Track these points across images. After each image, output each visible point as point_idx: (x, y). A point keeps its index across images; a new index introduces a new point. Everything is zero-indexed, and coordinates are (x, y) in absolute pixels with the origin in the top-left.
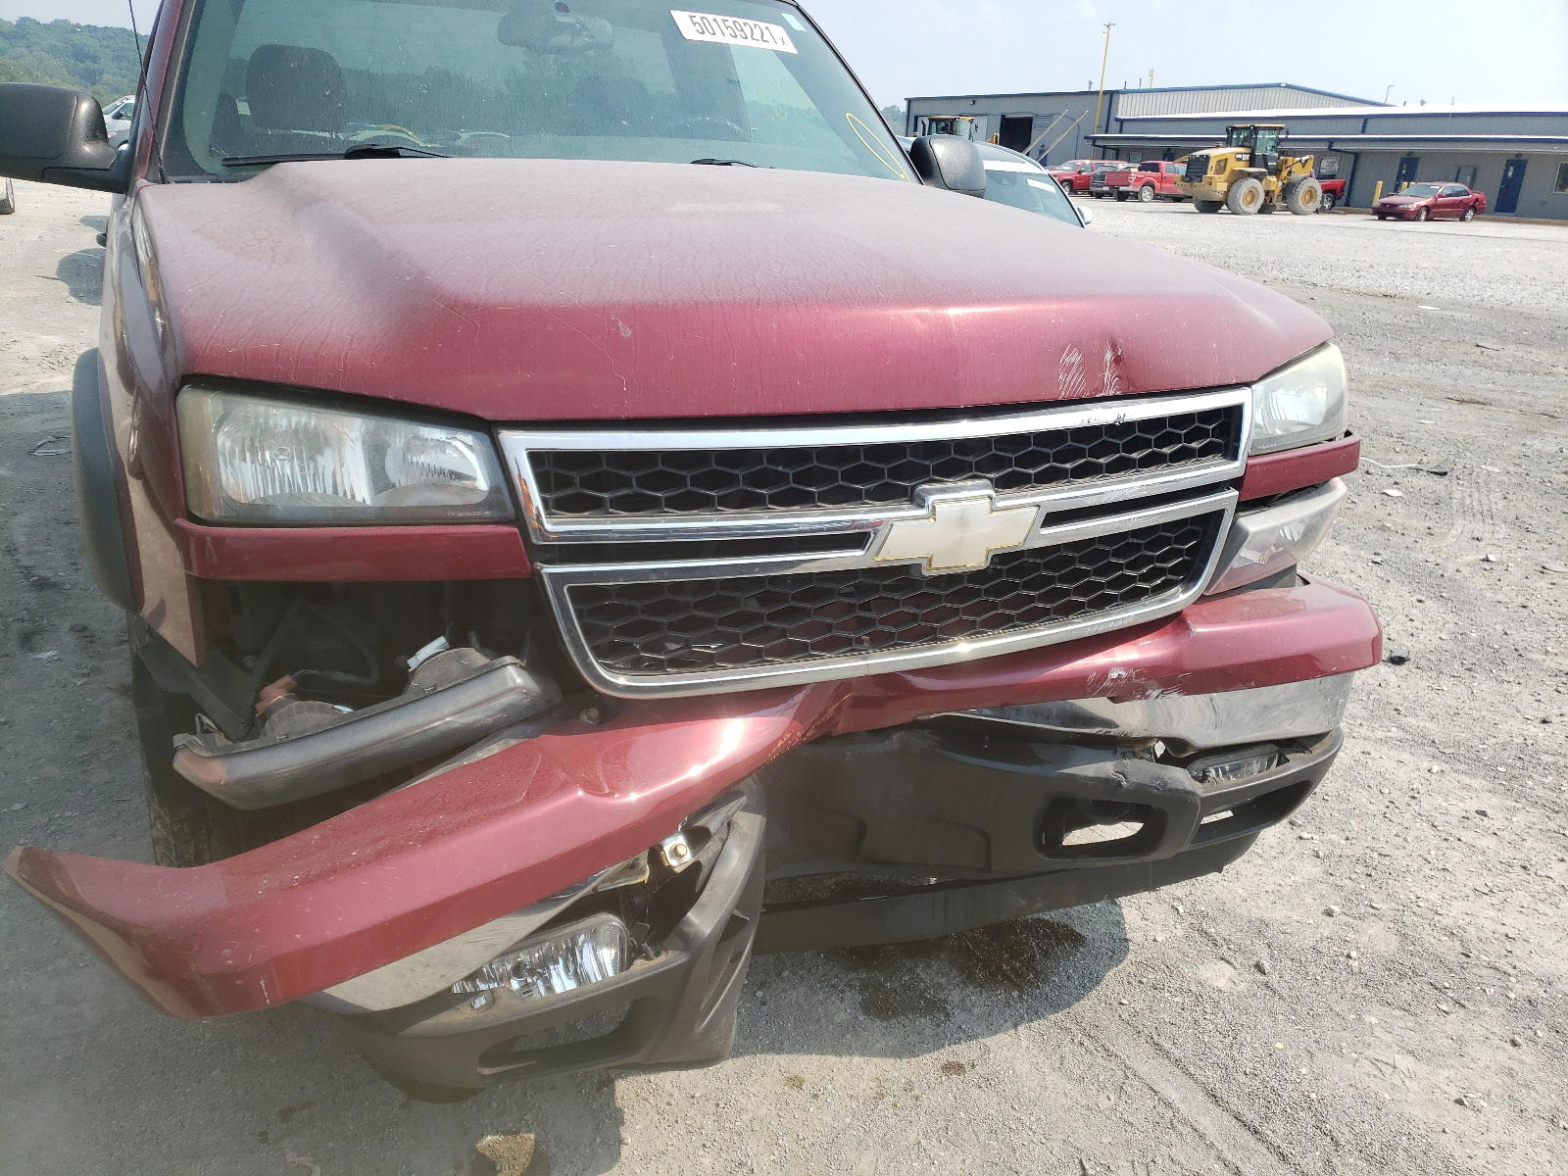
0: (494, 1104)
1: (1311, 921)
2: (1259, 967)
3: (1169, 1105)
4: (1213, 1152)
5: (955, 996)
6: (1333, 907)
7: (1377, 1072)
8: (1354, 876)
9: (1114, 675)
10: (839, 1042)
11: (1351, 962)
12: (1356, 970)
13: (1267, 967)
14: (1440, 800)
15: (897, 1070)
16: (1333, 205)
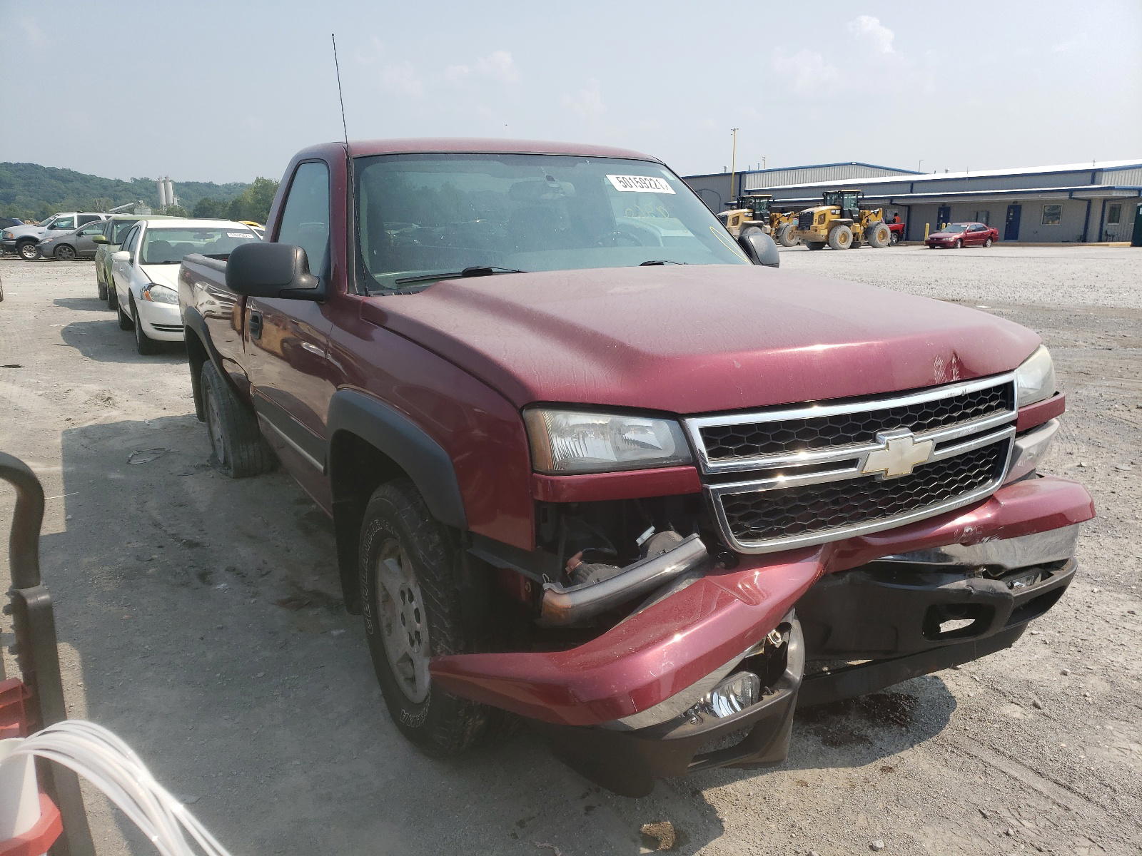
0: (638, 809)
1: (1056, 679)
2: (1035, 705)
3: (1016, 779)
4: (1050, 801)
5: (870, 733)
6: (1066, 670)
7: (1122, 754)
8: (1071, 653)
9: (967, 530)
10: (818, 762)
11: (1087, 698)
12: (1091, 702)
13: (1040, 704)
14: (1105, 607)
15: (858, 773)
16: (898, 240)
